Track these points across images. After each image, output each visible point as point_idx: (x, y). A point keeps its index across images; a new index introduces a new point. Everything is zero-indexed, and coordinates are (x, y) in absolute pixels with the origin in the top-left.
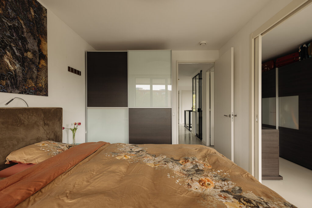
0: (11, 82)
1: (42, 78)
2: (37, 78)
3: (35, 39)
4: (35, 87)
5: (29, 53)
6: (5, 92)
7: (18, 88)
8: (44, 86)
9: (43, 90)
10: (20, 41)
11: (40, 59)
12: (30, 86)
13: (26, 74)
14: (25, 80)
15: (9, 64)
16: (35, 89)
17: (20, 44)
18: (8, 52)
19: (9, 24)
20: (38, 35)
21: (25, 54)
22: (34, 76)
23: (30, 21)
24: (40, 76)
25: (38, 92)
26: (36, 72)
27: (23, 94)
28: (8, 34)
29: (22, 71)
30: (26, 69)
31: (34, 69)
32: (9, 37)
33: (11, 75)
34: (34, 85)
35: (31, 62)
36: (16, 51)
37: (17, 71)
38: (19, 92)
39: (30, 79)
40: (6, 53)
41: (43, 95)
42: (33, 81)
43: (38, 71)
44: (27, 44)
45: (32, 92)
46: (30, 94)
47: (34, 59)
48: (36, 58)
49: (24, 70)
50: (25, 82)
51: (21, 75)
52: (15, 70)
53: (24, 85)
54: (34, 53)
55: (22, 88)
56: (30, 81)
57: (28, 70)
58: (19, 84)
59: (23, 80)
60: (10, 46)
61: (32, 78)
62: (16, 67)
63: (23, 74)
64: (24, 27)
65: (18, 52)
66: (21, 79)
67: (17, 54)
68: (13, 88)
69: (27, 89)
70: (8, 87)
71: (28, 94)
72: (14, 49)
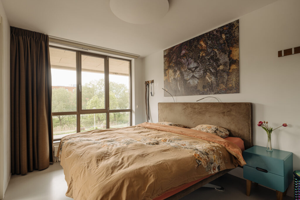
0: (209, 89)
1: (233, 79)
2: (227, 81)
3: (226, 54)
4: (226, 88)
5: (221, 66)
6: (207, 94)
7: (213, 91)
8: (234, 86)
9: (233, 88)
10: (215, 63)
11: (230, 66)
12: (222, 88)
13: (219, 81)
14: (218, 85)
15: (208, 79)
16: (225, 89)
17: (215, 64)
18: (208, 73)
19: (208, 58)
20: (228, 49)
21: (218, 69)
22: (224, 80)
23: (222, 44)
24: (230, 78)
25: (228, 91)
26: (226, 77)
27: (216, 94)
28: (208, 63)
29: (216, 80)
30: (219, 78)
31: (225, 75)
32: (209, 65)
33: (209, 85)
34: (225, 87)
35: (222, 72)
36: (212, 70)
37: (213, 81)
38: (213, 93)
39: (221, 83)
40: (207, 74)
41: (233, 93)
42: (223, 84)
43: (228, 75)
44: (219, 61)
45: (223, 92)
46: (221, 94)
47: (225, 68)
48: (227, 67)
49: (217, 79)
50: (218, 86)
51: (215, 83)
52: (212, 82)
53: (217, 89)
54: (225, 64)
55: (216, 90)
56: (222, 85)
57: (220, 78)
58: (214, 89)
59: (216, 85)
60: (209, 69)
61: (223, 83)
62: (212, 79)
63: (216, 82)
64: (217, 52)
65: (213, 70)
66: (215, 85)
67: (213, 71)
68: (210, 92)
69: (219, 91)
70: (208, 91)
71: (220, 94)
72: (211, 69)
